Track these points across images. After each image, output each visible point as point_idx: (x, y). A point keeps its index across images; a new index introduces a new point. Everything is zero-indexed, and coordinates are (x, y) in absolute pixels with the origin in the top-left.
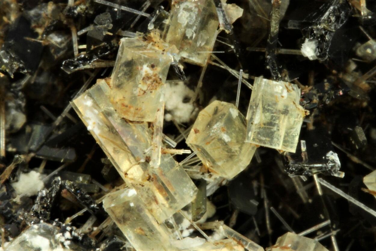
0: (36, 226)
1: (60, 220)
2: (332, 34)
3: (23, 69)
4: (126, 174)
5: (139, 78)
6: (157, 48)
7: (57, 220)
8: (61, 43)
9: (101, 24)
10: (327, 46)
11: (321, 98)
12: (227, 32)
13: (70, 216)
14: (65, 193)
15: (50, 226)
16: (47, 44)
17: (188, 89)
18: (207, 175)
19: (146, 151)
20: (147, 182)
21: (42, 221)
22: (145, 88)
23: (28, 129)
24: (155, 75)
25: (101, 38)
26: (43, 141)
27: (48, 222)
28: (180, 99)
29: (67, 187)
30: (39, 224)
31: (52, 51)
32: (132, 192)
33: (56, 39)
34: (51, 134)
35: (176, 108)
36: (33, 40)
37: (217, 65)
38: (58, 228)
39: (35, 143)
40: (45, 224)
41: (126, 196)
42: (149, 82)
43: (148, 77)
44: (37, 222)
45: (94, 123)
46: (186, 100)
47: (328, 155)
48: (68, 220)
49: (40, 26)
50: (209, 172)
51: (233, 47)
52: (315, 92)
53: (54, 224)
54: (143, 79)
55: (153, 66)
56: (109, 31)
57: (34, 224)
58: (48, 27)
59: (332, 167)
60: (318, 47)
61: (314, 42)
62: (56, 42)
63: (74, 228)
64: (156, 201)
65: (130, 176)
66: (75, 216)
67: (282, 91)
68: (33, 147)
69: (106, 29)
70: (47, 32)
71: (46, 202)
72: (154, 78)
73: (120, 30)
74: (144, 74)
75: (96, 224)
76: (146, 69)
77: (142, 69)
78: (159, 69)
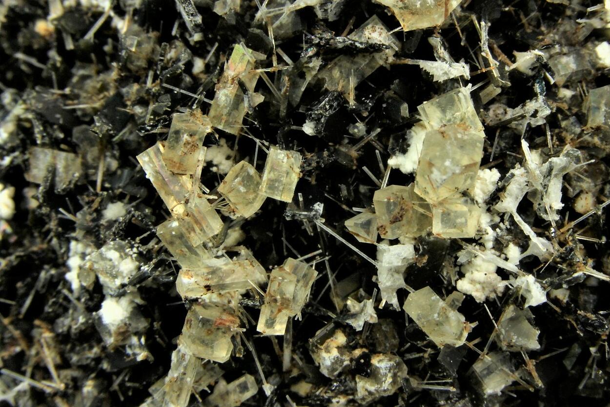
0: (112, 243)
1: (131, 239)
2: (327, 118)
3: (110, 130)
4: (172, 210)
5: (182, 143)
6: (198, 122)
7: (129, 238)
8: (142, 113)
9: (163, 102)
10: (322, 126)
11: (318, 163)
12: (250, 113)
13: (139, 236)
14: (134, 220)
15: (123, 243)
16: (132, 112)
17: (230, 150)
18: (232, 213)
19: (186, 195)
20: (186, 217)
21: (117, 239)
22: (186, 151)
23: (119, 172)
24: (193, 142)
25: (162, 112)
26: (128, 181)
27: (122, 240)
28: (224, 157)
29: (136, 216)
30: (115, 241)
31: (137, 118)
32: (175, 224)
33: (138, 110)
34: (133, 177)
35: (221, 163)
36: (123, 109)
37: (246, 135)
38: (129, 245)
39: (123, 182)
40: (120, 241)
41: (171, 226)
42: (189, 147)
43: (188, 143)
44: (114, 240)
45: (150, 173)
46: (228, 158)
47: (315, 206)
48: (138, 239)
49: (129, 100)
50: (234, 212)
51: (256, 123)
52: (315, 158)
53: (127, 241)
54: (185, 144)
55: (191, 135)
56: (168, 107)
57: (112, 241)
58: (134, 101)
59: (314, 215)
60: (315, 127)
61: (312, 123)
62: (139, 112)
63: (140, 245)
64: (194, 230)
65: (175, 212)
66: (142, 237)
67: (284, 158)
68: (121, 185)
69: (166, 106)
70: (134, 105)
71: (121, 226)
72: (192, 143)
73: (179, 107)
74: (184, 140)
75: (157, 244)
76: (186, 137)
77: (183, 137)
78: (197, 137)
